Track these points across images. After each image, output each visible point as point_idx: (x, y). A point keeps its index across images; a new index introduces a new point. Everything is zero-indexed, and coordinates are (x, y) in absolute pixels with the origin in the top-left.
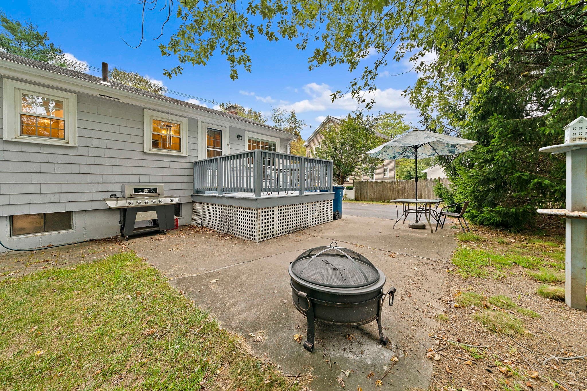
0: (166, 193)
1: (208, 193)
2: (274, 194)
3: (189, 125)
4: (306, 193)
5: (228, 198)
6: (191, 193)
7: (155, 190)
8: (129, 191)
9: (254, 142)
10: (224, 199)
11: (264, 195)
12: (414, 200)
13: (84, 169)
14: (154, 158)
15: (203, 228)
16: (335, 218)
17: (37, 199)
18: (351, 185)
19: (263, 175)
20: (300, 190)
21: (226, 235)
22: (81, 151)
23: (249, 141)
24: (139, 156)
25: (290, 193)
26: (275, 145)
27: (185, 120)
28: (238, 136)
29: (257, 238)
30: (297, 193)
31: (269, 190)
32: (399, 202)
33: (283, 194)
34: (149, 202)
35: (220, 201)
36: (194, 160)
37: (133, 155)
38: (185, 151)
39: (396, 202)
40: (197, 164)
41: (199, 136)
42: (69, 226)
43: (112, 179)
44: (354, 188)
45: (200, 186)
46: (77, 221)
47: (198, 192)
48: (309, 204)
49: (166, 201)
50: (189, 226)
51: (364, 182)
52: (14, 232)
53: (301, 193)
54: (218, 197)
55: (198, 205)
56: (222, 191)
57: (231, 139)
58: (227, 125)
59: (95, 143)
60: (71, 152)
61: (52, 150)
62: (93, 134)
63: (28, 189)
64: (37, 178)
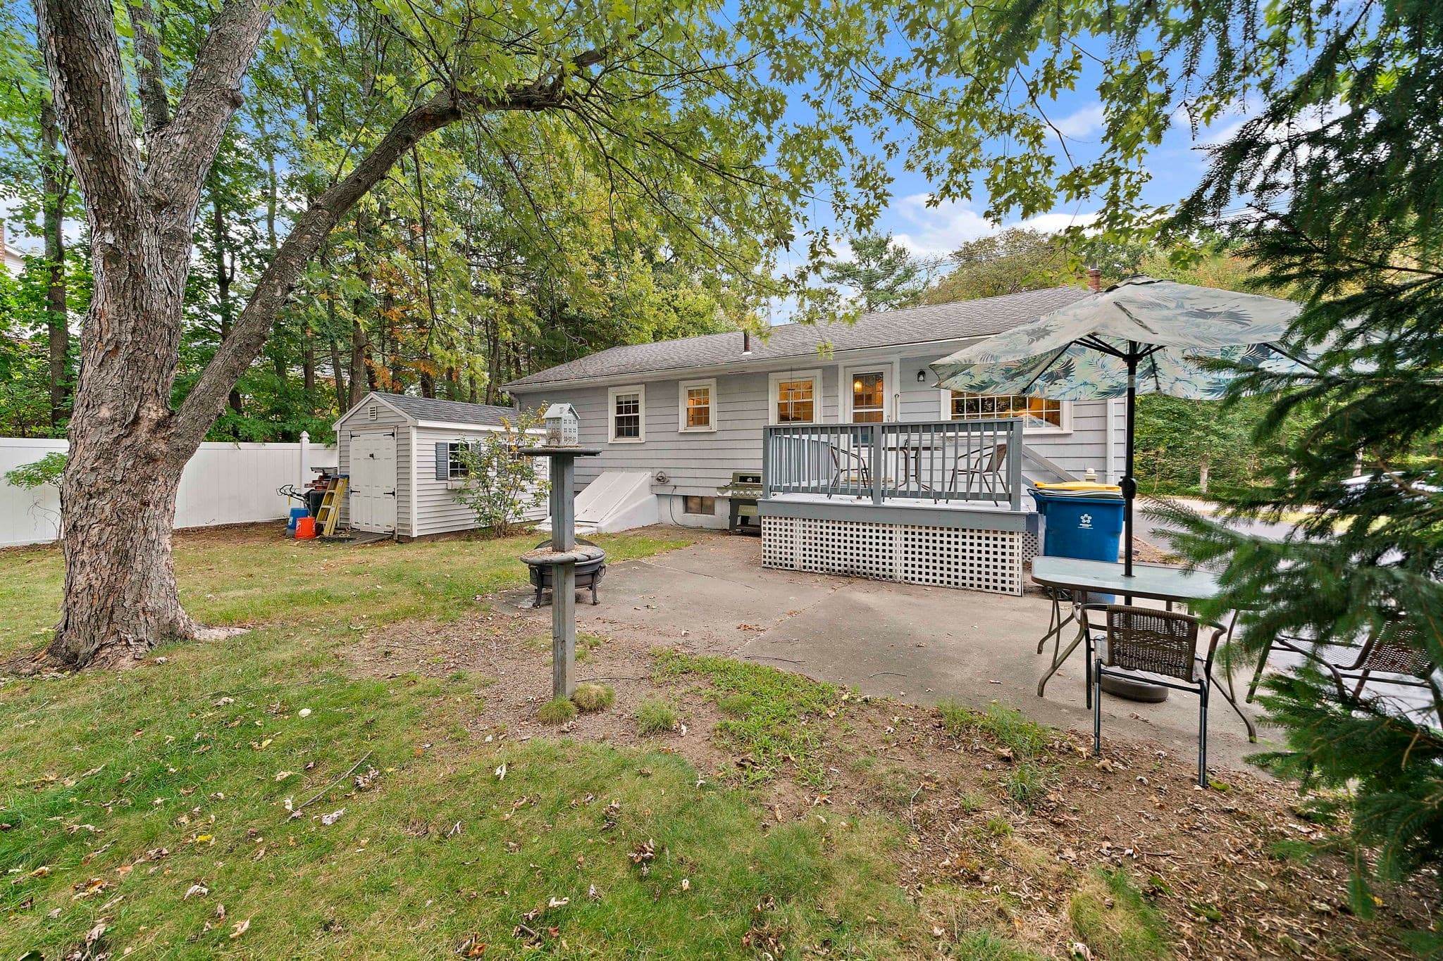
3: (827, 376)
11: (774, 495)
13: (721, 455)
17: (694, 482)
22: (719, 436)
27: (818, 373)
28: (921, 374)
30: (865, 501)
38: (818, 421)
41: (841, 394)
42: (712, 511)
43: (740, 464)
48: (898, 529)
52: (686, 510)
53: (874, 501)
57: (904, 384)
58: (896, 358)
59: (728, 425)
60: (713, 437)
61: (703, 437)
62: (727, 416)
63: (690, 473)
64: (694, 464)
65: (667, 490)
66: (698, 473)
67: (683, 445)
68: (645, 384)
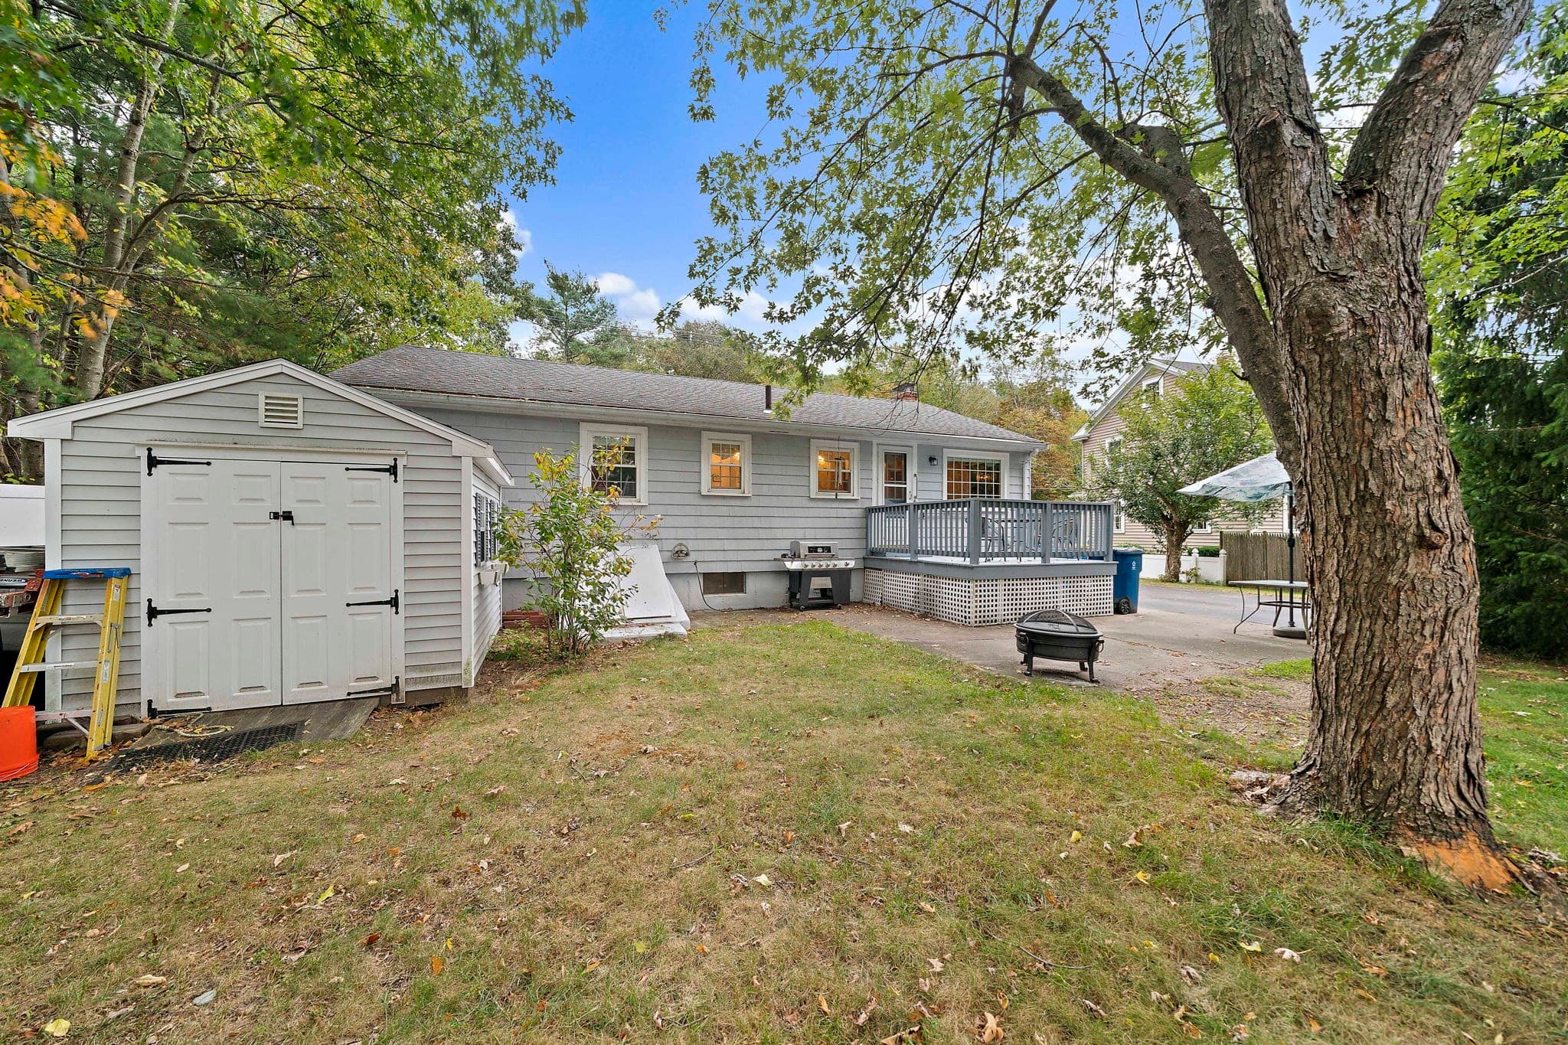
0: (840, 554)
1: (889, 556)
2: (997, 561)
3: (861, 451)
4: (1053, 561)
5: (927, 563)
6: (862, 554)
7: (828, 549)
8: (804, 552)
9: (958, 465)
10: (921, 566)
11: (982, 561)
12: (1286, 583)
13: (756, 523)
14: (821, 504)
15: (886, 608)
16: (1118, 611)
17: (721, 556)
18: (1214, 542)
19: (980, 527)
20: (1043, 556)
21: (924, 616)
22: (754, 501)
23: (950, 464)
24: (806, 503)
25: (1025, 561)
26: (998, 467)
27: (856, 445)
28: (932, 459)
29: (972, 621)
30: (1038, 561)
31: (989, 555)
32: (1267, 587)
33: (1012, 561)
34: (824, 564)
35: (913, 568)
36: (867, 505)
37: (797, 502)
38: (856, 492)
39: (1257, 587)
40: (871, 510)
41: (874, 468)
42: (742, 590)
43: (779, 534)
44: (1222, 551)
45: (875, 543)
46: (751, 584)
47: (872, 553)
48: (1060, 580)
49: (841, 564)
50: (861, 604)
51: (1255, 537)
52: (707, 590)
53: (1044, 560)
54: (911, 562)
55: (874, 573)
56: (917, 552)
57: (920, 466)
58: (914, 443)
59: (765, 490)
60: (746, 503)
61: (733, 502)
62: (763, 480)
63: (718, 545)
64: (723, 534)
65: (685, 567)
66: (727, 545)
67: (705, 511)
68: (649, 426)
